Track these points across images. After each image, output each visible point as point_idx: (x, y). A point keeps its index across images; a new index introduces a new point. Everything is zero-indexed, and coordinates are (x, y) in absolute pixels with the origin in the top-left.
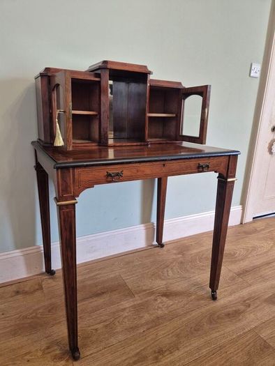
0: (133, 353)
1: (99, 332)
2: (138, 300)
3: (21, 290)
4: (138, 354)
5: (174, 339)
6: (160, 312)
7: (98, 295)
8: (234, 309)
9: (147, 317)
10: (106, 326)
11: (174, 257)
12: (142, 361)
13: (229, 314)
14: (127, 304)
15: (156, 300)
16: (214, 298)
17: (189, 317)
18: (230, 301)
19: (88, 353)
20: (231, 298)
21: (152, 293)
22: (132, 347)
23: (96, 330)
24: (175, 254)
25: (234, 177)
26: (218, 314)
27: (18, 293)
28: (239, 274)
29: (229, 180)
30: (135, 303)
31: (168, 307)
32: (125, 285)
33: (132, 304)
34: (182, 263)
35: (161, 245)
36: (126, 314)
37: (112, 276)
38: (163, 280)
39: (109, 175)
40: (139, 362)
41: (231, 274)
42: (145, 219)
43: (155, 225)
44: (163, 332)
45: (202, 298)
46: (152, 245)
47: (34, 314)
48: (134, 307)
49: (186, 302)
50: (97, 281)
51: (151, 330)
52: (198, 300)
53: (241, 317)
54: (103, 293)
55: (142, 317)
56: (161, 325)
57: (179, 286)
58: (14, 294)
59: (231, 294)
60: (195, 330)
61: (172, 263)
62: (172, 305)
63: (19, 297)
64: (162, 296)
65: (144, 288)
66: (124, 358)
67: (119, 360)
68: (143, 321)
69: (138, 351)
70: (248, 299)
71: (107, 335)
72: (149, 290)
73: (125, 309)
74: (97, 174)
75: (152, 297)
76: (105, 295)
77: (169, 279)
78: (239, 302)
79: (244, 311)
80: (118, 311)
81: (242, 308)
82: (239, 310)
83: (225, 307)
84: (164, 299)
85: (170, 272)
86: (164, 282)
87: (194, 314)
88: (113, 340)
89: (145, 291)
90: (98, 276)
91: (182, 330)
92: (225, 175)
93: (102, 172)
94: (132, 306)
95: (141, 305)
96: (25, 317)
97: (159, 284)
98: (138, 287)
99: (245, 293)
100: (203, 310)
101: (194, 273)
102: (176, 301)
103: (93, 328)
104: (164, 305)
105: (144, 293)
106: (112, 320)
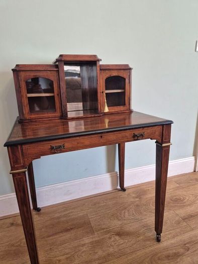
1: (61, 263)
2: (96, 237)
3: (15, 223)
6: (111, 250)
7: (67, 230)
8: (174, 251)
9: (100, 253)
10: (67, 258)
11: (132, 200)
13: (169, 256)
14: (87, 240)
15: (110, 238)
16: (158, 240)
17: (134, 256)
18: (172, 244)
20: (173, 241)
21: (109, 232)
23: (59, 261)
24: (133, 198)
25: (169, 142)
26: (159, 255)
27: (12, 224)
28: (184, 219)
29: (163, 145)
30: (94, 239)
31: (118, 245)
32: (89, 223)
33: (91, 240)
34: (137, 206)
35: (123, 189)
36: (85, 249)
37: (81, 214)
38: (119, 220)
39: (52, 148)
41: (177, 218)
42: (110, 169)
43: (118, 174)
45: (148, 239)
46: (117, 189)
47: (19, 243)
48: (92, 243)
49: (134, 242)
50: (70, 217)
52: (145, 241)
53: (179, 260)
54: (72, 229)
55: (97, 253)
56: (110, 262)
57: (131, 227)
58: (9, 225)
59: (174, 237)
61: (129, 205)
62: (122, 244)
63: (13, 228)
64: (116, 235)
65: (104, 227)
68: (96, 256)
70: (188, 243)
72: (107, 228)
73: (83, 245)
74: (42, 148)
75: (108, 236)
76: (72, 231)
77: (125, 220)
78: (179, 245)
79: (182, 254)
80: (79, 246)
81: (182, 250)
82: (178, 253)
83: (166, 249)
84: (117, 238)
85: (127, 214)
86: (120, 223)
87: (138, 254)
89: (103, 229)
90: (71, 214)
92: (160, 141)
93: (47, 146)
94: (90, 242)
95: (98, 241)
96: (13, 245)
97: (116, 224)
98: (99, 225)
99: (186, 237)
100: (148, 250)
101: (146, 215)
102: (126, 241)
103: (57, 259)
104: (116, 243)
105: (102, 231)
106: (73, 253)
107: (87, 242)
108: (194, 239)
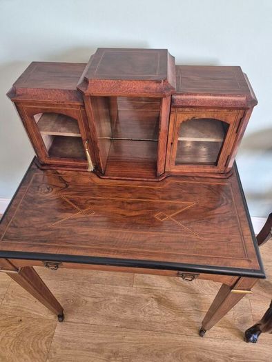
0: (97, 341)
1: (87, 305)
2: (133, 291)
4: (99, 344)
5: (134, 350)
6: (141, 316)
8: (211, 357)
9: (128, 314)
10: (94, 303)
12: (98, 352)
13: (201, 360)
14: (121, 290)
15: (147, 301)
16: (201, 332)
17: (162, 337)
18: (215, 346)
19: (70, 320)
20: (218, 344)
21: (149, 291)
22: (100, 335)
23: (86, 302)
26: (190, 352)
30: (129, 293)
31: (151, 315)
33: (126, 293)
36: (115, 301)
40: (96, 352)
41: (246, 314)
44: (130, 338)
49: (171, 320)
51: (123, 329)
52: (184, 325)
55: (125, 312)
56: (133, 330)
57: (178, 298)
59: (223, 339)
60: (156, 355)
62: (157, 315)
64: (156, 299)
66: (89, 341)
67: (84, 340)
68: (122, 316)
69: (101, 341)
70: (236, 356)
71: (90, 312)
72: (149, 286)
73: (117, 295)
75: (146, 296)
78: (223, 353)
80: (111, 294)
83: (204, 349)
84: (155, 304)
86: (168, 285)
87: (167, 337)
88: (91, 321)
89: (146, 284)
91: (146, 346)
94: (124, 295)
95: (132, 298)
97: (162, 285)
100: (180, 339)
102: (163, 314)
103: (86, 298)
104: (149, 311)
105: (143, 287)
106: (102, 299)
107: (121, 293)
108: (248, 356)
